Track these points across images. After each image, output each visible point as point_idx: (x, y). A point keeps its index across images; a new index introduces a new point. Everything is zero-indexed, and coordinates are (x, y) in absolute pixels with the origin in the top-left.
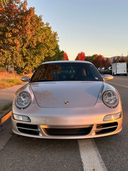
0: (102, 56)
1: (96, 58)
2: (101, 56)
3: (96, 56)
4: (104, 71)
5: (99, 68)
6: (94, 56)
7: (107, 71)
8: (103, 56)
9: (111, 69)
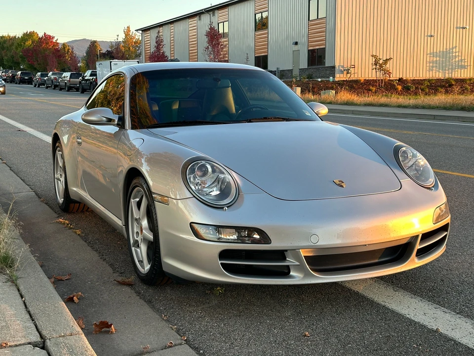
0: (53, 37)
1: (33, 42)
2: (47, 38)
3: (32, 36)
4: (69, 81)
5: (51, 73)
6: (28, 36)
7: (80, 82)
8: (55, 39)
9: (91, 78)
